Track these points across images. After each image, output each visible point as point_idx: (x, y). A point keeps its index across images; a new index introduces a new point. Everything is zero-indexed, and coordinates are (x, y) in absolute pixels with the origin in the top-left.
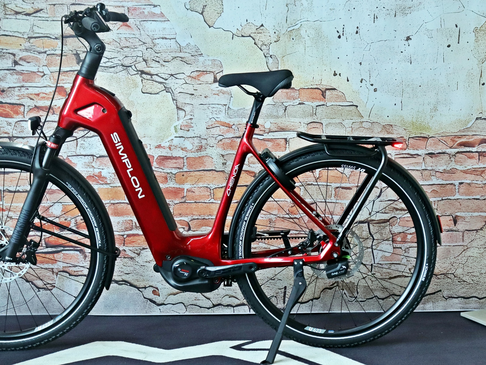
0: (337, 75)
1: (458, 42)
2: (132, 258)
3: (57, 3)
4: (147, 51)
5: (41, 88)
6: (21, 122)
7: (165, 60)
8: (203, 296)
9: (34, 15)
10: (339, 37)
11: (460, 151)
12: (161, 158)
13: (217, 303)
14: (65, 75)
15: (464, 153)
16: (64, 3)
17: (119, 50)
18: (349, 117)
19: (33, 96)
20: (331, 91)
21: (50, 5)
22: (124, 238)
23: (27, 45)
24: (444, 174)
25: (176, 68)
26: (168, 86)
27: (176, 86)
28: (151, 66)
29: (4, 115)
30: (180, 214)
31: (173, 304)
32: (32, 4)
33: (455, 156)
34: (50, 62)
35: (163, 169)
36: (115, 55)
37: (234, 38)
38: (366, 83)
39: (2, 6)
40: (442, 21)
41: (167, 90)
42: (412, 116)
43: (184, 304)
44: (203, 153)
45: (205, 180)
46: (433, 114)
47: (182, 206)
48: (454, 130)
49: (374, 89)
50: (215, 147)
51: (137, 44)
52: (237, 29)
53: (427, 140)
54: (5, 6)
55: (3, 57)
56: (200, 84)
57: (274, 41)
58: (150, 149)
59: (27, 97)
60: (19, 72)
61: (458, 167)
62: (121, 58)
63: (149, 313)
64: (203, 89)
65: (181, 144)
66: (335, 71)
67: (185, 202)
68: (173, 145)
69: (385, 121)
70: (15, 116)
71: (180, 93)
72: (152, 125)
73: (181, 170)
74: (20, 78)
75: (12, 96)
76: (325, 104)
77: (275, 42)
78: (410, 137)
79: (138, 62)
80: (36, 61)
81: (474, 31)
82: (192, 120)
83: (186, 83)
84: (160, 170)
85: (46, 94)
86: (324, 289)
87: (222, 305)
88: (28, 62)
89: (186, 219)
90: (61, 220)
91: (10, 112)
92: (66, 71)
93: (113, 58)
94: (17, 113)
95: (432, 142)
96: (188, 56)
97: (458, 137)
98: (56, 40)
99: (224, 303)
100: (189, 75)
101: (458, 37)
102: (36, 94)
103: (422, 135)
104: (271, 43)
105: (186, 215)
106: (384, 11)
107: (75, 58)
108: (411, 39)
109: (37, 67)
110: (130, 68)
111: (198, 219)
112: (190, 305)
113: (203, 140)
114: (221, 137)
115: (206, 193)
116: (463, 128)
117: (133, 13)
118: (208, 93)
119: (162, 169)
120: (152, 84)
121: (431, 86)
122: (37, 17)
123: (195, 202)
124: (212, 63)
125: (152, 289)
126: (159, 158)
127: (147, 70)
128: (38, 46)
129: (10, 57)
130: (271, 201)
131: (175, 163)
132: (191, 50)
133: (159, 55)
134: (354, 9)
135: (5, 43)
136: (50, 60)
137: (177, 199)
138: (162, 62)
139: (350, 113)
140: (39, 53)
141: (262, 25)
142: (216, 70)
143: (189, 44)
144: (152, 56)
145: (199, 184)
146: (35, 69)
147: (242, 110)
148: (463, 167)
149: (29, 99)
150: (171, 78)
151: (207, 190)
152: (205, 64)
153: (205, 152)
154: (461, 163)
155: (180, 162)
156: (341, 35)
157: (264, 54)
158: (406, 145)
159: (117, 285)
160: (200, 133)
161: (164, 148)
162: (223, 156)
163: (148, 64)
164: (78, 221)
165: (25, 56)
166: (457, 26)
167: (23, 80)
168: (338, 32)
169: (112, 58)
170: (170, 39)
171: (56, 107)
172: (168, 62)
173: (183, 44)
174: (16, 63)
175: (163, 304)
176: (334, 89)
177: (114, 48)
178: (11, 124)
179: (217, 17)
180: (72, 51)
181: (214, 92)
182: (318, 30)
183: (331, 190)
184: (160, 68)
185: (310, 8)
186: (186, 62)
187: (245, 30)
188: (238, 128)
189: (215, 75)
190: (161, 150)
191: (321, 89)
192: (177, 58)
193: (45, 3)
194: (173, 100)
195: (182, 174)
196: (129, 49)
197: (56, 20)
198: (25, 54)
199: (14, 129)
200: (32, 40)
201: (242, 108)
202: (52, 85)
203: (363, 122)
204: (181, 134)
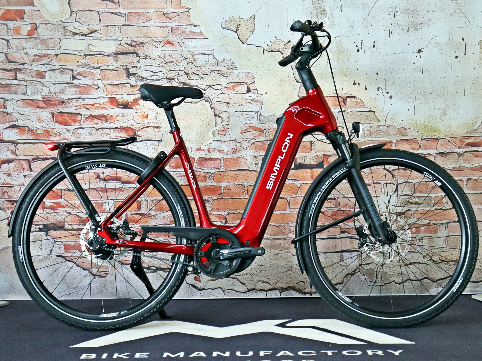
0: (356, 84)
1: (464, 53)
3: (110, 25)
4: (189, 66)
5: (96, 99)
6: (79, 129)
7: (204, 73)
8: (239, 282)
9: (90, 35)
10: (358, 51)
11: (467, 150)
12: (201, 159)
13: (252, 288)
14: (116, 87)
15: (472, 153)
16: (116, 25)
17: (164, 64)
18: (367, 122)
19: (89, 106)
20: (351, 98)
21: (104, 26)
23: (84, 61)
24: (453, 171)
25: (214, 80)
26: (206, 96)
27: (214, 96)
28: (191, 78)
29: (63, 123)
30: (218, 209)
31: (213, 289)
32: (88, 26)
33: (463, 155)
34: (103, 76)
35: (203, 170)
36: (161, 69)
37: (265, 53)
38: (382, 91)
39: (62, 28)
40: (450, 35)
41: (206, 99)
42: (424, 120)
43: (222, 289)
44: (238, 155)
45: (240, 179)
46: (442, 118)
47: (220, 202)
48: (462, 132)
49: (390, 97)
50: (248, 149)
51: (180, 59)
52: (268, 45)
53: (438, 141)
54: (64, 27)
55: (63, 73)
56: (235, 94)
58: (191, 151)
59: (84, 107)
60: (76, 85)
61: (466, 165)
62: (165, 72)
63: (191, 297)
64: (237, 98)
65: (219, 148)
66: (354, 81)
67: (222, 198)
68: (211, 148)
69: (401, 125)
70: (73, 124)
71: (217, 102)
72: (193, 130)
73: (219, 170)
74: (78, 91)
75: (70, 106)
76: (346, 110)
78: (422, 138)
79: (180, 75)
80: (92, 76)
81: (479, 44)
82: (228, 126)
83: (223, 93)
84: (200, 170)
85: (100, 104)
86: (347, 275)
87: (256, 290)
88: (85, 77)
89: (223, 213)
91: (69, 120)
92: (117, 83)
93: (159, 72)
94: (75, 122)
95: (442, 143)
96: (224, 69)
97: (465, 138)
98: (108, 57)
99: (257, 288)
100: (225, 86)
101: (465, 49)
102: (91, 105)
103: (433, 137)
105: (224, 210)
106: (399, 27)
107: (125, 72)
108: (422, 52)
109: (92, 81)
110: (173, 80)
111: (234, 213)
112: (228, 289)
113: (238, 143)
114: (254, 141)
115: (241, 190)
116: (470, 130)
117: (176, 32)
118: (242, 102)
119: (201, 169)
121: (441, 93)
122: (92, 37)
123: (231, 198)
124: (245, 75)
125: (194, 275)
126: (199, 159)
127: (188, 82)
128: (93, 62)
129: (69, 72)
130: (298, 197)
131: (214, 164)
132: (227, 64)
133: (198, 69)
134: (371, 25)
135: (65, 60)
137: (215, 196)
138: (201, 75)
139: (368, 117)
140: (94, 68)
141: (290, 41)
142: (249, 81)
143: (225, 59)
144: (193, 70)
145: (235, 182)
146: (90, 83)
147: (272, 116)
148: (470, 164)
149: (85, 109)
150: (209, 89)
151: (242, 187)
152: (239, 76)
153: (239, 154)
154: (469, 161)
155: (217, 163)
156: (360, 49)
157: (291, 67)
158: (419, 146)
159: (163, 272)
160: (235, 137)
161: (203, 150)
162: (255, 157)
163: (189, 77)
164: (128, 216)
165: (82, 71)
166: (463, 39)
167: (80, 93)
168: (357, 46)
169: (157, 72)
170: (209, 55)
171: (109, 116)
172: (207, 75)
173: (220, 59)
174: (74, 78)
175: (204, 289)
176: (354, 97)
177: (159, 63)
178: (69, 131)
179: (249, 35)
180: (122, 66)
181: (247, 101)
182: (339, 45)
184: (200, 80)
185: (332, 25)
186: (222, 74)
187: (274, 46)
188: (269, 132)
189: (248, 85)
190: (201, 152)
191: (342, 97)
192: (214, 71)
193: (99, 25)
194: (211, 108)
195: (219, 173)
196: (172, 64)
197: (109, 39)
198: (82, 69)
199: (73, 135)
200: (88, 57)
201: (272, 114)
202: (105, 97)
203: (380, 125)
204: (218, 137)
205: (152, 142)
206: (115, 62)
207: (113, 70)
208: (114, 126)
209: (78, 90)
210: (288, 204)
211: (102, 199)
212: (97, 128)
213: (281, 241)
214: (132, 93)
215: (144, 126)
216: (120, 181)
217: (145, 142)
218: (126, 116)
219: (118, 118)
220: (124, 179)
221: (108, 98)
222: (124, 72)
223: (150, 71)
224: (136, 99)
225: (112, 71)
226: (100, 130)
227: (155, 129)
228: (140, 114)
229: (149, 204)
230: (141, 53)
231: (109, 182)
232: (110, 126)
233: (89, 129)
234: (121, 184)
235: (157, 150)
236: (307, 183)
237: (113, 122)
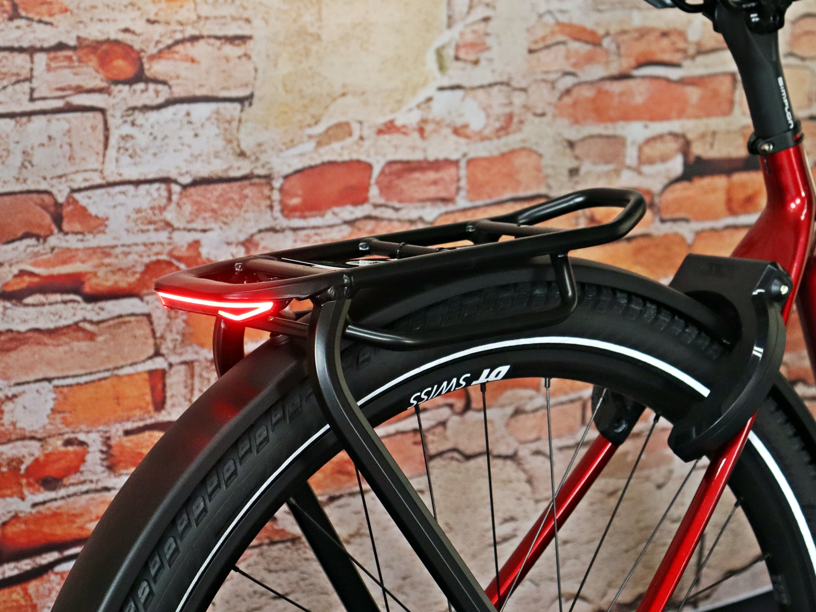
12: (395, 167)
35: (397, 210)
44: (512, 141)
50: (549, 116)
58: (361, 138)
65: (454, 114)
68: (430, 118)
72: (370, 48)
73: (451, 207)
82: (492, 24)
84: (388, 213)
90: (50, 449)
113: (517, 93)
119: (393, 208)
126: (388, 170)
131: (435, 183)
153: (519, 137)
155: (447, 179)
160: (509, 69)
161: (401, 130)
162: (571, 144)
164: (113, 442)
188: (618, 47)
190: (395, 138)
204: (456, 75)
205: (213, 106)
208: (46, 36)
215: (179, 36)
216: (76, 292)
217: (185, 107)
220: (94, 281)
227: (228, 49)
229: (201, 376)
231: (29, 300)
232: (31, 36)
234: (83, 305)
235: (235, 143)
237: (46, 18)
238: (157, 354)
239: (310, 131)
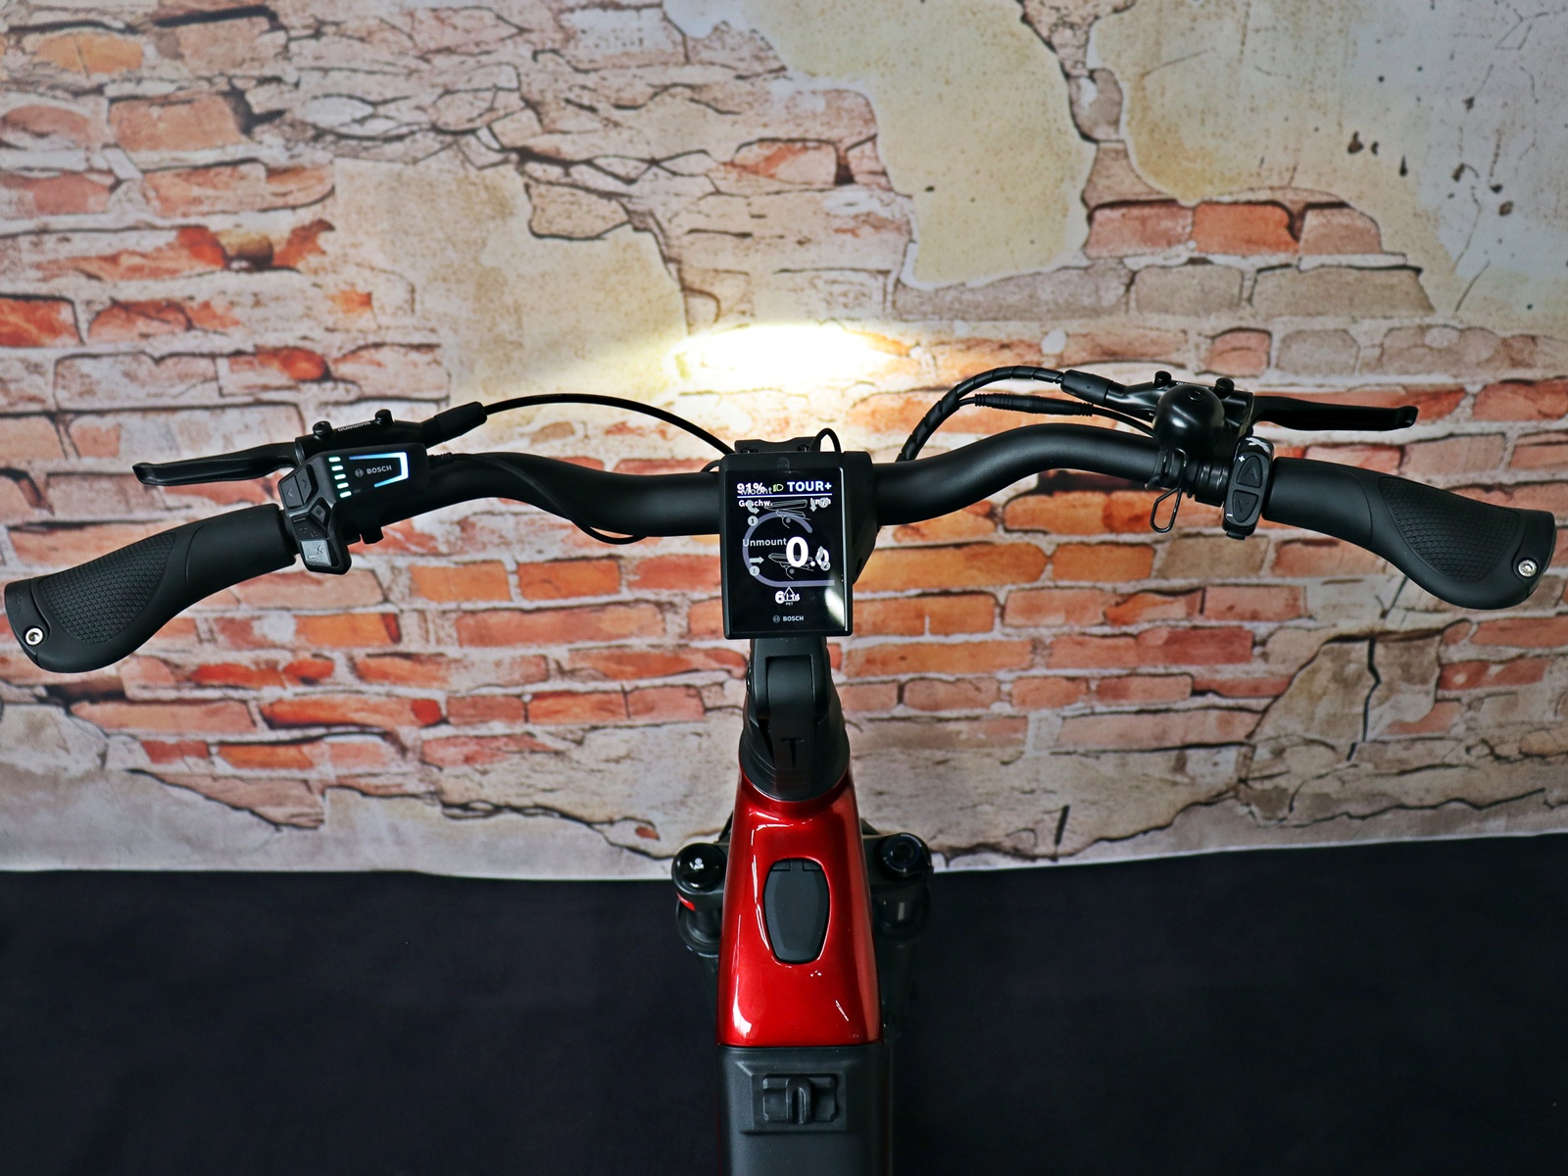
0: (1361, 147)
2: (557, 753)
4: (539, 66)
5: (120, 235)
6: (78, 362)
7: (622, 103)
14: (200, 180)
17: (414, 63)
18: (1377, 310)
19: (95, 266)
20: (1327, 212)
22: (525, 704)
23: (16, 61)
25: (672, 130)
26: (640, 208)
27: (675, 204)
28: (560, 125)
30: (714, 631)
34: (128, 132)
36: (402, 86)
38: (1475, 182)
41: (638, 221)
49: (1503, 206)
50: (839, 422)
51: (490, 35)
56: (778, 193)
57: (1109, 9)
58: (586, 437)
59: (75, 269)
60: (13, 177)
62: (426, 99)
64: (789, 212)
65: (706, 418)
66: (1356, 136)
69: (1519, 324)
70: (46, 339)
71: (692, 231)
74: (26, 200)
75: (13, 267)
76: (1294, 262)
77: (1116, 10)
79: (502, 113)
80: (72, 130)
85: (143, 255)
86: (1187, 806)
88: (42, 135)
89: (734, 644)
90: (301, 658)
91: (25, 324)
92: (201, 163)
93: (394, 100)
94: (53, 330)
96: (721, 79)
98: (131, 38)
100: (727, 159)
102: (103, 259)
104: (1097, 18)
107: (227, 110)
109: (82, 154)
110: (471, 139)
113: (792, 398)
118: (811, 226)
120: (572, 199)
124: (829, 104)
125: (634, 825)
127: (542, 143)
128: (61, 64)
130: (1043, 588)
132: (736, 54)
136: (125, 123)
137: (699, 588)
138: (606, 109)
139: (1387, 293)
140: (76, 94)
142: (846, 133)
143: (723, 27)
144: (562, 85)
146: (75, 161)
147: (953, 293)
149: (83, 280)
150: (649, 175)
152: (796, 111)
157: (1062, 66)
161: (639, 432)
162: (871, 452)
163: (546, 121)
164: (356, 661)
165: (20, 111)
167: (41, 208)
169: (385, 102)
170: (638, 8)
171: (194, 304)
172: (636, 108)
173: (698, 29)
176: (1341, 205)
177: (390, 58)
178: (40, 370)
180: (209, 79)
181: (837, 223)
183: (1263, 547)
184: (601, 133)
186: (713, 103)
188: (933, 358)
189: (842, 153)
190: (629, 439)
191: (1287, 204)
192: (673, 91)
194: (666, 260)
196: (456, 59)
198: (17, 100)
199: (59, 386)
200: (31, 41)
201: (955, 282)
202: (159, 222)
203: (1429, 327)
204: (703, 380)
206: (167, 61)
207: (165, 101)
208: (224, 344)
209: (29, 195)
210: (997, 611)
211: (244, 606)
212: (157, 354)
213: (962, 726)
214: (280, 201)
215: (361, 343)
217: (379, 405)
218: (272, 305)
219: (237, 313)
221: (172, 228)
222: (225, 107)
223: (351, 97)
224: (304, 228)
225: (162, 105)
226: (170, 362)
227: (414, 356)
228: (333, 291)
229: (434, 622)
230: (290, 11)
232: (209, 344)
233: (121, 358)
236: (1082, 543)
237: (220, 329)
238: (386, 600)
239: (519, 430)
